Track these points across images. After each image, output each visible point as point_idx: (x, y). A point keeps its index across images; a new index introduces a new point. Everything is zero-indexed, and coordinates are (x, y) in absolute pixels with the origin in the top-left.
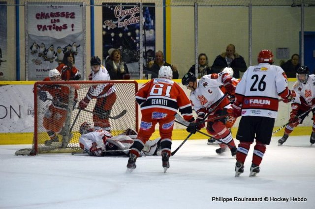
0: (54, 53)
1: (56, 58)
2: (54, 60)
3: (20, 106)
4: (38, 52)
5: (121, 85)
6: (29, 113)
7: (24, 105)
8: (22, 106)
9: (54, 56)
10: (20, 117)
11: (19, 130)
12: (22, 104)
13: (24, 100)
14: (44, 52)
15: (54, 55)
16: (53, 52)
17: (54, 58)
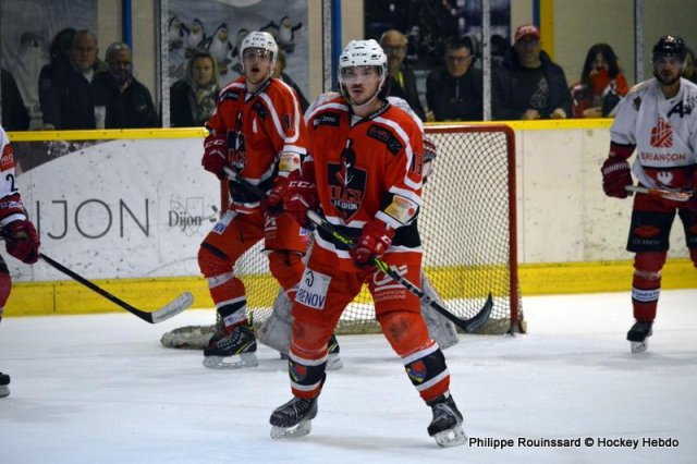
0: (230, 46)
1: (235, 61)
2: (229, 66)
3: (147, 201)
4: (185, 45)
5: (457, 137)
6: (174, 222)
7: (159, 198)
8: (153, 202)
9: (229, 56)
10: (147, 233)
11: (146, 271)
12: (153, 197)
13: (160, 182)
14: (201, 44)
15: (230, 52)
16: (226, 44)
17: (228, 61)
